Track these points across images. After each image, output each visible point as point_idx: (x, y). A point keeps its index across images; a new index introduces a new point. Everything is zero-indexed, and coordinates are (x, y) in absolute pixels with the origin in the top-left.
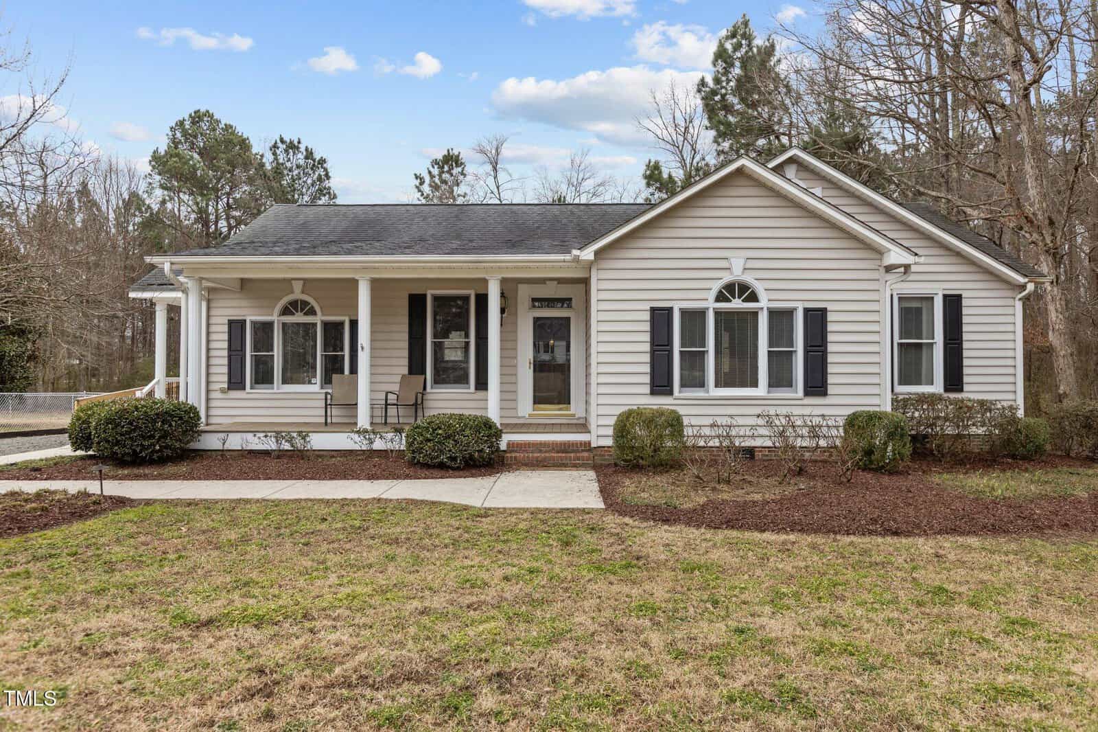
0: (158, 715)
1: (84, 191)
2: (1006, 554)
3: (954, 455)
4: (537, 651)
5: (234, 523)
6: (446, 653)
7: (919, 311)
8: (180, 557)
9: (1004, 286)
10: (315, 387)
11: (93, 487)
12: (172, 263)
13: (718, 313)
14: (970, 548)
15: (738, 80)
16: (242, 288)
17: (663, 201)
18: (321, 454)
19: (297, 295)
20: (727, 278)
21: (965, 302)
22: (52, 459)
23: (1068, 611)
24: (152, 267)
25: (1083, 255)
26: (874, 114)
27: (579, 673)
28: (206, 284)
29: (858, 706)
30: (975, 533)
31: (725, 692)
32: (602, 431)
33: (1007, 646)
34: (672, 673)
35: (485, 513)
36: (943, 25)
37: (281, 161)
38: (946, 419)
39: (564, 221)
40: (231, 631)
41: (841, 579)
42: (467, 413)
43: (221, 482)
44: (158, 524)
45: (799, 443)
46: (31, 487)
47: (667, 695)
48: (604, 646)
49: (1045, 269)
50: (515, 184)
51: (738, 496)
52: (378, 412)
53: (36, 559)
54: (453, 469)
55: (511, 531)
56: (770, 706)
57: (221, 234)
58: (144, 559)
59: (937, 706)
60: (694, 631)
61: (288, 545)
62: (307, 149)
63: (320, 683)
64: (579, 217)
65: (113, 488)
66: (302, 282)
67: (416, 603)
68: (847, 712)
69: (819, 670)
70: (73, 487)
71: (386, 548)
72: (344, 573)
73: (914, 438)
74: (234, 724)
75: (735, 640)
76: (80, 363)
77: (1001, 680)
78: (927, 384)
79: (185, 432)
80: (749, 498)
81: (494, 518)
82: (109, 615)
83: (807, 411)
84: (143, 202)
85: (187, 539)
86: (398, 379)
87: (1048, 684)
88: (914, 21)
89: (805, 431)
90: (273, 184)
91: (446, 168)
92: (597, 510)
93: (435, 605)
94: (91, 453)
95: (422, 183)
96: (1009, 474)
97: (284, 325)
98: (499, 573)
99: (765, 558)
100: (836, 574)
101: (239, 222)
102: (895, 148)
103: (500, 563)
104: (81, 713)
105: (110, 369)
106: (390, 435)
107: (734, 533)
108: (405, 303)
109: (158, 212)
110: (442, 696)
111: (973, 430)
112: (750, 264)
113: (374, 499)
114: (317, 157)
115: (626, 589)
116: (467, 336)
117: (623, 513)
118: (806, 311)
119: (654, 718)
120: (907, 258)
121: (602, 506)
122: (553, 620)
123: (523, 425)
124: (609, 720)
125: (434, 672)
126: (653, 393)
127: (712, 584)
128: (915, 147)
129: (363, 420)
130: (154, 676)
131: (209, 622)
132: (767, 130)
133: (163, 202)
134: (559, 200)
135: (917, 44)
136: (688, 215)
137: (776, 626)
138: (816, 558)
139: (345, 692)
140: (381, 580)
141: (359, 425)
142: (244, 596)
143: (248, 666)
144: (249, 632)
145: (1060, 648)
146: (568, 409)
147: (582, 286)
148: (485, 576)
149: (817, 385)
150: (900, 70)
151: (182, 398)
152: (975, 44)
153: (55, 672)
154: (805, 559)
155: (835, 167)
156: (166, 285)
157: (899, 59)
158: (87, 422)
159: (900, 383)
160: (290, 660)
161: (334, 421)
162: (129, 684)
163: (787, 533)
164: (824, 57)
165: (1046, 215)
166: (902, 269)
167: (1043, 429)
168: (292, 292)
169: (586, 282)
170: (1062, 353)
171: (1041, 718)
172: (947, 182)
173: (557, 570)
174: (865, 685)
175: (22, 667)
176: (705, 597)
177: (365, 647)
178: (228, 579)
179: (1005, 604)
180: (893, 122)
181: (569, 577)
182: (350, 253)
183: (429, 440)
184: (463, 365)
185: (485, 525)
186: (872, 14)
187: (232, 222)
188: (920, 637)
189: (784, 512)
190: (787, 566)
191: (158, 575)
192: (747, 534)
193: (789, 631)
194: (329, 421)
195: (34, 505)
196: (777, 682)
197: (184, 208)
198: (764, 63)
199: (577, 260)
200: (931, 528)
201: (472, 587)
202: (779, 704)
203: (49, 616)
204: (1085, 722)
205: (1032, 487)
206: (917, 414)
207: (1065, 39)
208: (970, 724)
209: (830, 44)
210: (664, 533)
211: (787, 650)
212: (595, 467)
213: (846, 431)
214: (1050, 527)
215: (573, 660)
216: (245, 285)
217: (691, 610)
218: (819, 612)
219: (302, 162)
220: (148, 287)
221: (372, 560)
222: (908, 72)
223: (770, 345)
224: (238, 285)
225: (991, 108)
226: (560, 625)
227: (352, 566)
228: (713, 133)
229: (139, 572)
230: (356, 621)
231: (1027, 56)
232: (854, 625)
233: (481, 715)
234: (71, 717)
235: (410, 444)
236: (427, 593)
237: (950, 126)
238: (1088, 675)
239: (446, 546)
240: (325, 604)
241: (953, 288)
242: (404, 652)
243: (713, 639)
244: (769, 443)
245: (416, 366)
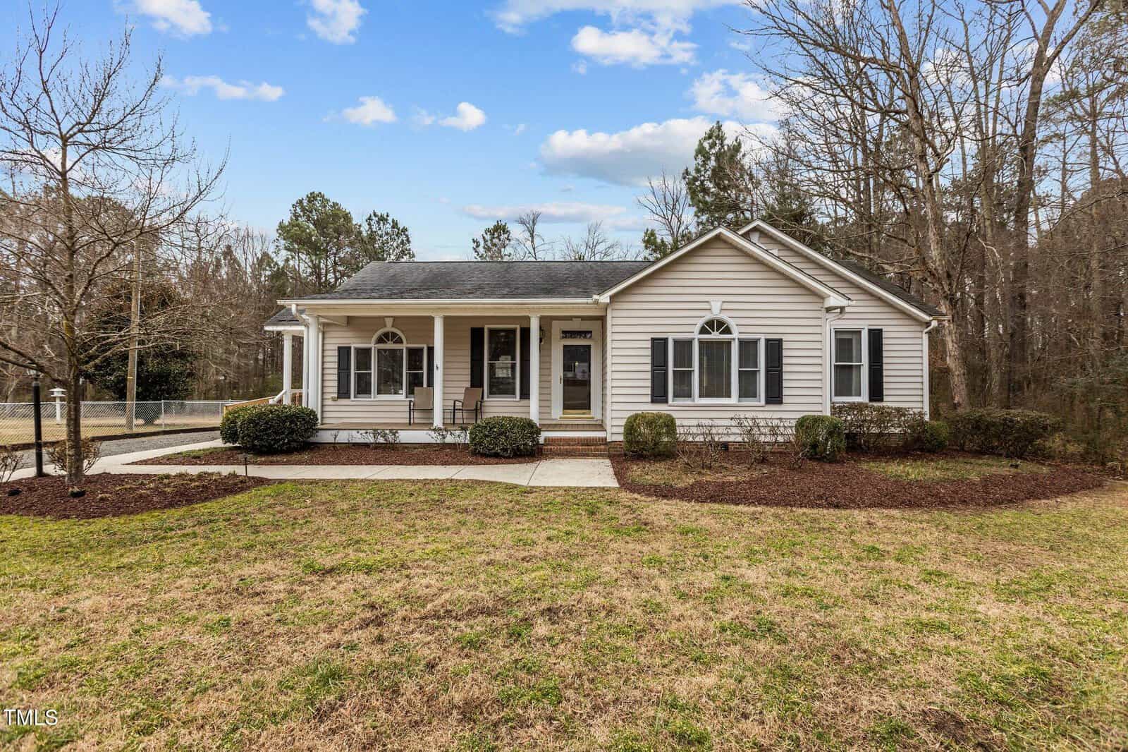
0: (298, 639)
1: (228, 252)
2: (921, 522)
3: (876, 448)
4: (576, 592)
5: (345, 497)
6: (509, 594)
7: (850, 341)
8: (306, 522)
9: (913, 323)
10: (402, 396)
11: (240, 470)
12: (297, 305)
13: (701, 342)
14: (893, 518)
15: (713, 170)
16: (348, 323)
17: (658, 260)
18: (406, 446)
19: (389, 328)
20: (708, 316)
21: (884, 335)
22: (208, 450)
23: (970, 565)
24: (283, 307)
25: (970, 300)
26: (815, 195)
27: (609, 609)
28: (322, 320)
29: (818, 635)
30: (896, 507)
31: (718, 623)
32: (615, 430)
33: (927, 591)
34: (678, 609)
35: (531, 490)
36: (867, 129)
37: (374, 230)
38: (871, 421)
39: (586, 274)
40: (349, 577)
41: (797, 540)
42: (514, 416)
43: (334, 466)
44: (289, 498)
45: (762, 439)
46: (194, 470)
47: (674, 626)
48: (625, 589)
49: (944, 310)
50: (546, 247)
51: (718, 478)
52: (448, 416)
53: (200, 523)
54: (504, 457)
55: (551, 503)
56: (752, 635)
57: (330, 283)
58: (281, 523)
59: (878, 635)
60: (692, 578)
61: (386, 514)
62: (393, 221)
63: (417, 615)
64: (597, 271)
65: (255, 471)
66: (392, 319)
67: (484, 557)
68: (810, 640)
69: (787, 608)
70: (225, 470)
71: (459, 516)
72: (429, 534)
73: (848, 436)
74: (355, 646)
75: (723, 585)
76: (225, 379)
77: (925, 616)
78: (856, 395)
79: (306, 430)
80: (725, 480)
81: (537, 494)
82: (257, 565)
83: (768, 415)
84: (272, 259)
85: (311, 509)
86: (463, 390)
87: (960, 620)
88: (845, 126)
89: (767, 430)
90: (369, 247)
91: (496, 235)
92: (614, 489)
93: (498, 558)
94: (237, 445)
95: (478, 246)
96: (919, 463)
97: (379, 351)
98: (544, 535)
99: (740, 524)
100: (794, 536)
101: (343, 275)
102: (828, 220)
103: (544, 527)
104: (241, 638)
105: (248, 383)
106: (457, 433)
107: (716, 506)
108: (468, 334)
109: (283, 268)
110: (508, 626)
111: (892, 430)
112: (726, 306)
113: (447, 479)
114: (401, 227)
115: (639, 547)
116: (513, 358)
117: (633, 491)
118: (767, 340)
119: (667, 642)
120: (842, 302)
121: (618, 486)
122: (586, 569)
123: (556, 425)
124: (633, 644)
125: (500, 607)
126: (653, 402)
127: (702, 544)
128: (845, 219)
129: (438, 421)
130: (293, 610)
131: (331, 571)
132: (734, 207)
133: (287, 260)
134: (580, 259)
135: (847, 143)
136: (678, 269)
137: (753, 575)
138: (778, 525)
139: (436, 622)
140: (457, 539)
141: (435, 425)
142: (356, 551)
143: (362, 603)
144: (362, 577)
145: (967, 593)
146: (590, 414)
147: (599, 322)
148: (534, 537)
149: (775, 395)
150: (835, 162)
151: (304, 405)
152: (890, 143)
153: (219, 607)
154: (770, 525)
155: (787, 234)
156: (294, 321)
157: (833, 155)
158: (234, 422)
159: (836, 395)
160: (394, 598)
161: (416, 421)
162: (276, 616)
163: (755, 506)
164: (777, 151)
165: (945, 270)
166: (839, 310)
167: (944, 430)
168: (385, 326)
169: (602, 319)
170: (957, 373)
171: (956, 645)
172: (870, 246)
173: (586, 532)
174: (823, 619)
175: (195, 603)
176: (698, 553)
177: (448, 589)
178: (344, 538)
179: (924, 560)
180: (828, 201)
181: (596, 538)
182: (428, 297)
183: (487, 436)
184: (511, 381)
185: (531, 498)
186: (813, 120)
187: (338, 274)
188: (861, 583)
189: (753, 491)
190: (757, 530)
191: (293, 536)
192: (726, 507)
193: (762, 578)
194: (412, 421)
195: (197, 483)
196: (756, 616)
197: (302, 265)
198: (733, 157)
199: (597, 302)
200: (863, 503)
201: (525, 544)
202: (759, 633)
203: (212, 565)
204: (989, 648)
205: (938, 473)
206: (849, 418)
207: (959, 139)
208: (904, 649)
209: (782, 144)
210: (664, 506)
211: (762, 593)
212: (610, 457)
213: (797, 431)
214: (952, 503)
215: (603, 599)
216: (350, 321)
217: (688, 563)
218: (784, 565)
219: (389, 231)
220: (280, 322)
221: (449, 524)
222: (840, 164)
223: (740, 366)
224: (345, 321)
225: (903, 190)
226: (592, 573)
227: (434, 529)
228: (695, 209)
229: (277, 533)
230: (441, 570)
231: (930, 150)
232: (811, 574)
233: (538, 640)
234: (234, 640)
235: (473, 439)
236: (491, 549)
237: (872, 203)
238: (989, 613)
239: (503, 514)
240: (417, 557)
241: (876, 324)
242: (477, 593)
243: (706, 584)
244: (739, 439)
245: (476, 381)
